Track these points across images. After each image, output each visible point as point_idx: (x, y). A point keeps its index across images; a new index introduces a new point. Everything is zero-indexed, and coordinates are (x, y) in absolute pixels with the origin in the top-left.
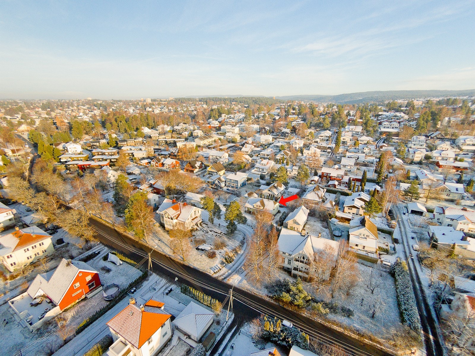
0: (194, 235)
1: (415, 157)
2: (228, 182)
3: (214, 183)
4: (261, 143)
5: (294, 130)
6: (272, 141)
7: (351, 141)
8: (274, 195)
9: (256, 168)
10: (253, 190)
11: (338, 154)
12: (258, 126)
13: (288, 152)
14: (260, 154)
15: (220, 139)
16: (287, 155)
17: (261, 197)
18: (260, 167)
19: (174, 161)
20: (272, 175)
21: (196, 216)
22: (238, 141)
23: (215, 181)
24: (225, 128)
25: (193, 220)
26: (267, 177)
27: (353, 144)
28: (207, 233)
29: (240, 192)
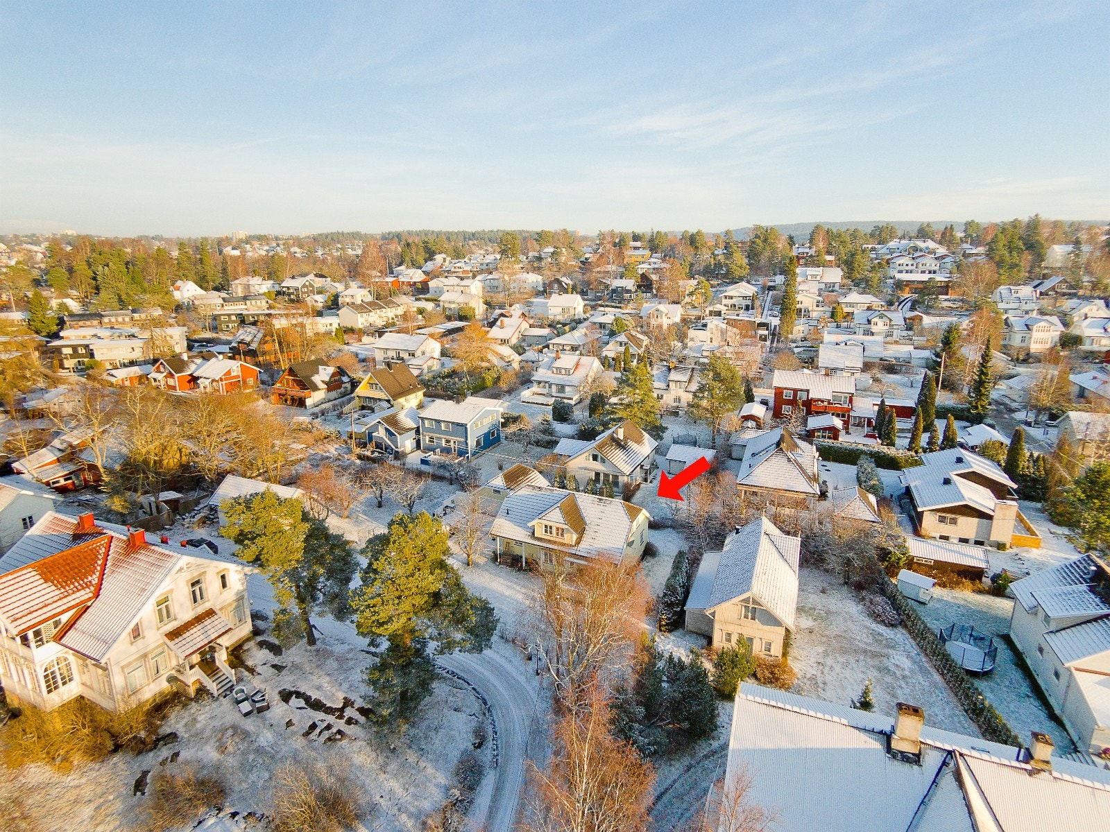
0: (173, 737)
1: (1033, 340)
2: (429, 430)
3: (371, 438)
4: (551, 317)
5: (645, 284)
6: (585, 312)
7: (817, 306)
8: (616, 477)
9: (539, 383)
10: (529, 461)
11: (794, 341)
12: (540, 278)
13: (640, 336)
14: (547, 346)
15: (421, 311)
16: (640, 346)
17: (564, 487)
18: (552, 381)
19: (235, 366)
20: (597, 403)
21: (201, 609)
22: (477, 317)
23: (375, 428)
24: (441, 285)
25: (174, 634)
26: (580, 414)
27: (828, 314)
28: (260, 710)
29: (474, 472)
